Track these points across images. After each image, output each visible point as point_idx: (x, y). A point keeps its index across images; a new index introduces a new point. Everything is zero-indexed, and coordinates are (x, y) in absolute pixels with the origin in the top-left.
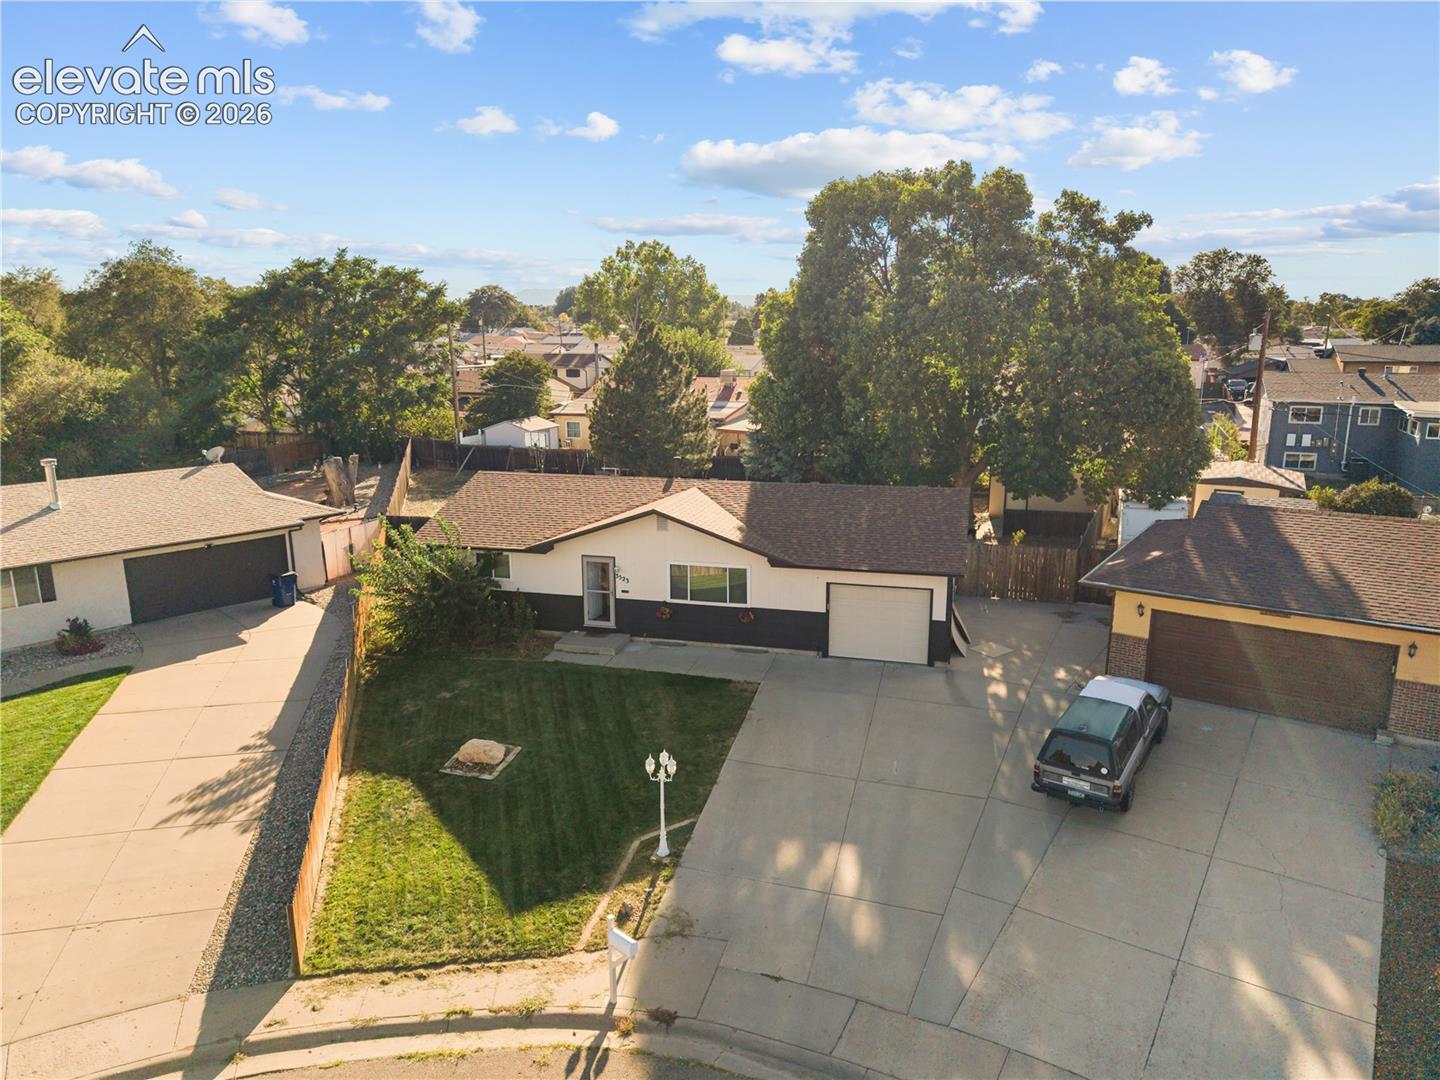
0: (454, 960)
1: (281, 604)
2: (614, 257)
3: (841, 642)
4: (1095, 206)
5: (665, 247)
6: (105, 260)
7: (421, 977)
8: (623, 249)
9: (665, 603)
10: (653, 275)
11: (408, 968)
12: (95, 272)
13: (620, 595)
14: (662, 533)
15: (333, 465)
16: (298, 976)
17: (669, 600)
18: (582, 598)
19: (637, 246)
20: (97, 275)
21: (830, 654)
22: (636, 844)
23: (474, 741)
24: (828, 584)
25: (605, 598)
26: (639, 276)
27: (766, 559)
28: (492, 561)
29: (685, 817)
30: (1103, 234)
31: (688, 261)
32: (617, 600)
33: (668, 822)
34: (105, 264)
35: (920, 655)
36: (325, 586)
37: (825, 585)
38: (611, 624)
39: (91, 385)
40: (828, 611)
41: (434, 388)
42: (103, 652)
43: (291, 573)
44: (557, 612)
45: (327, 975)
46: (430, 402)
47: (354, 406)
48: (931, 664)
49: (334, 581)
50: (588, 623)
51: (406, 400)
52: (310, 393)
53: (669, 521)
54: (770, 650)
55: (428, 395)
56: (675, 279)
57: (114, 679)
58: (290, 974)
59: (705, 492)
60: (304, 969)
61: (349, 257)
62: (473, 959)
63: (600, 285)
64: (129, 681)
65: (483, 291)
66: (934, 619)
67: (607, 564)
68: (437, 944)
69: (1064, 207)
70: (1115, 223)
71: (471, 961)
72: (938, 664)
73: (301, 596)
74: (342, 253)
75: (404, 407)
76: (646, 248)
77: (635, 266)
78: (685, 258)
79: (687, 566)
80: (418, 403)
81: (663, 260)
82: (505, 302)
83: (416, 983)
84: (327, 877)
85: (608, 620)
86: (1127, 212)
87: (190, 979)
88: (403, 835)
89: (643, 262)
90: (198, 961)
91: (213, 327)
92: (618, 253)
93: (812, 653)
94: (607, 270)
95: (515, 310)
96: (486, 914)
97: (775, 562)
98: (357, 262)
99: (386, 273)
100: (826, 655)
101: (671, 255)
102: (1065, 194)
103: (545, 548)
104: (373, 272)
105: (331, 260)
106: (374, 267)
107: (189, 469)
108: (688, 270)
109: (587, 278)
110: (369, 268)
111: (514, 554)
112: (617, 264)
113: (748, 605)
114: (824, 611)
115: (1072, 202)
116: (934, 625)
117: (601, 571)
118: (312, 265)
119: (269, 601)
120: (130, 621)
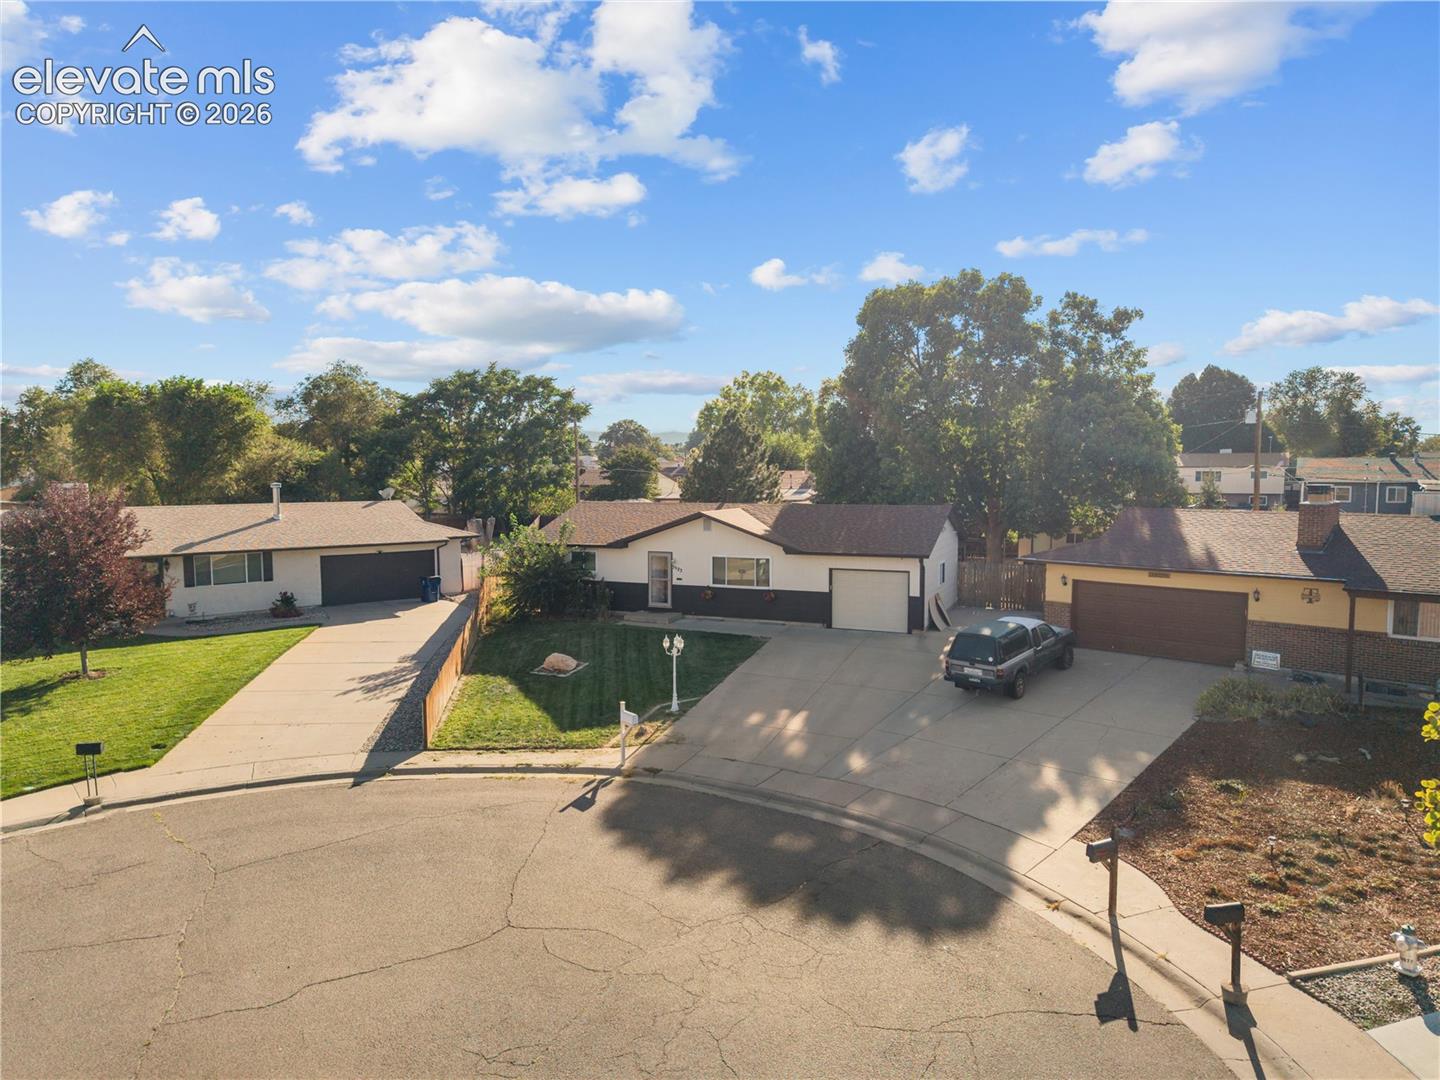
0: (525, 747)
1: (426, 600)
2: (731, 385)
3: (841, 617)
4: (1093, 304)
5: (777, 377)
6: (307, 376)
7: (502, 753)
8: (740, 379)
9: (709, 588)
10: (766, 400)
11: (496, 749)
12: (302, 384)
13: (675, 582)
14: (707, 533)
15: (474, 525)
16: (426, 749)
17: (711, 585)
18: (647, 585)
19: (752, 375)
20: (303, 386)
21: (833, 626)
22: (658, 707)
23: (556, 654)
24: (831, 570)
25: (666, 582)
26: (753, 402)
27: (781, 548)
28: (584, 557)
29: (695, 696)
30: (1101, 326)
31: (799, 388)
32: (673, 586)
33: (679, 698)
34: (308, 379)
35: (902, 627)
36: (461, 593)
37: (828, 572)
38: (668, 605)
39: (298, 457)
40: (831, 591)
41: (560, 473)
42: (302, 617)
43: (436, 576)
44: (629, 596)
45: (444, 750)
46: (557, 484)
47: (495, 485)
48: (910, 632)
49: (467, 592)
50: (651, 604)
51: (538, 482)
52: (460, 476)
53: (713, 522)
54: (787, 623)
55: (555, 479)
56: (786, 404)
57: (312, 628)
58: (421, 748)
59: (746, 511)
60: (429, 745)
61: (498, 369)
62: (538, 747)
63: (719, 410)
64: (319, 631)
65: (620, 424)
66: (911, 595)
67: (666, 558)
68: (514, 740)
69: (1067, 305)
70: (1112, 316)
71: (536, 748)
72: (915, 632)
73: (443, 597)
74: (492, 367)
75: (535, 488)
76: (760, 378)
77: (751, 393)
78: (796, 385)
79: (724, 558)
80: (546, 485)
81: (775, 388)
82: (640, 436)
83: (499, 754)
84: (447, 713)
85: (666, 601)
86: (1122, 308)
87: (360, 747)
88: (504, 698)
89: (757, 390)
90: (365, 741)
91: (390, 422)
92: (735, 383)
93: (818, 625)
94: (725, 398)
95: (648, 442)
96: (550, 730)
97: (788, 551)
98: (505, 373)
99: (528, 380)
100: (829, 626)
101: (783, 383)
102: (1068, 295)
103: (622, 544)
104: (518, 380)
105: (484, 372)
106: (518, 377)
107: (369, 502)
108: (799, 396)
109: (707, 405)
110: (514, 378)
111: (600, 550)
112: (733, 392)
113: (771, 588)
114: (827, 590)
115: (1073, 302)
116: (911, 599)
117: (663, 564)
118: (469, 375)
119: (419, 600)
120: (320, 603)
